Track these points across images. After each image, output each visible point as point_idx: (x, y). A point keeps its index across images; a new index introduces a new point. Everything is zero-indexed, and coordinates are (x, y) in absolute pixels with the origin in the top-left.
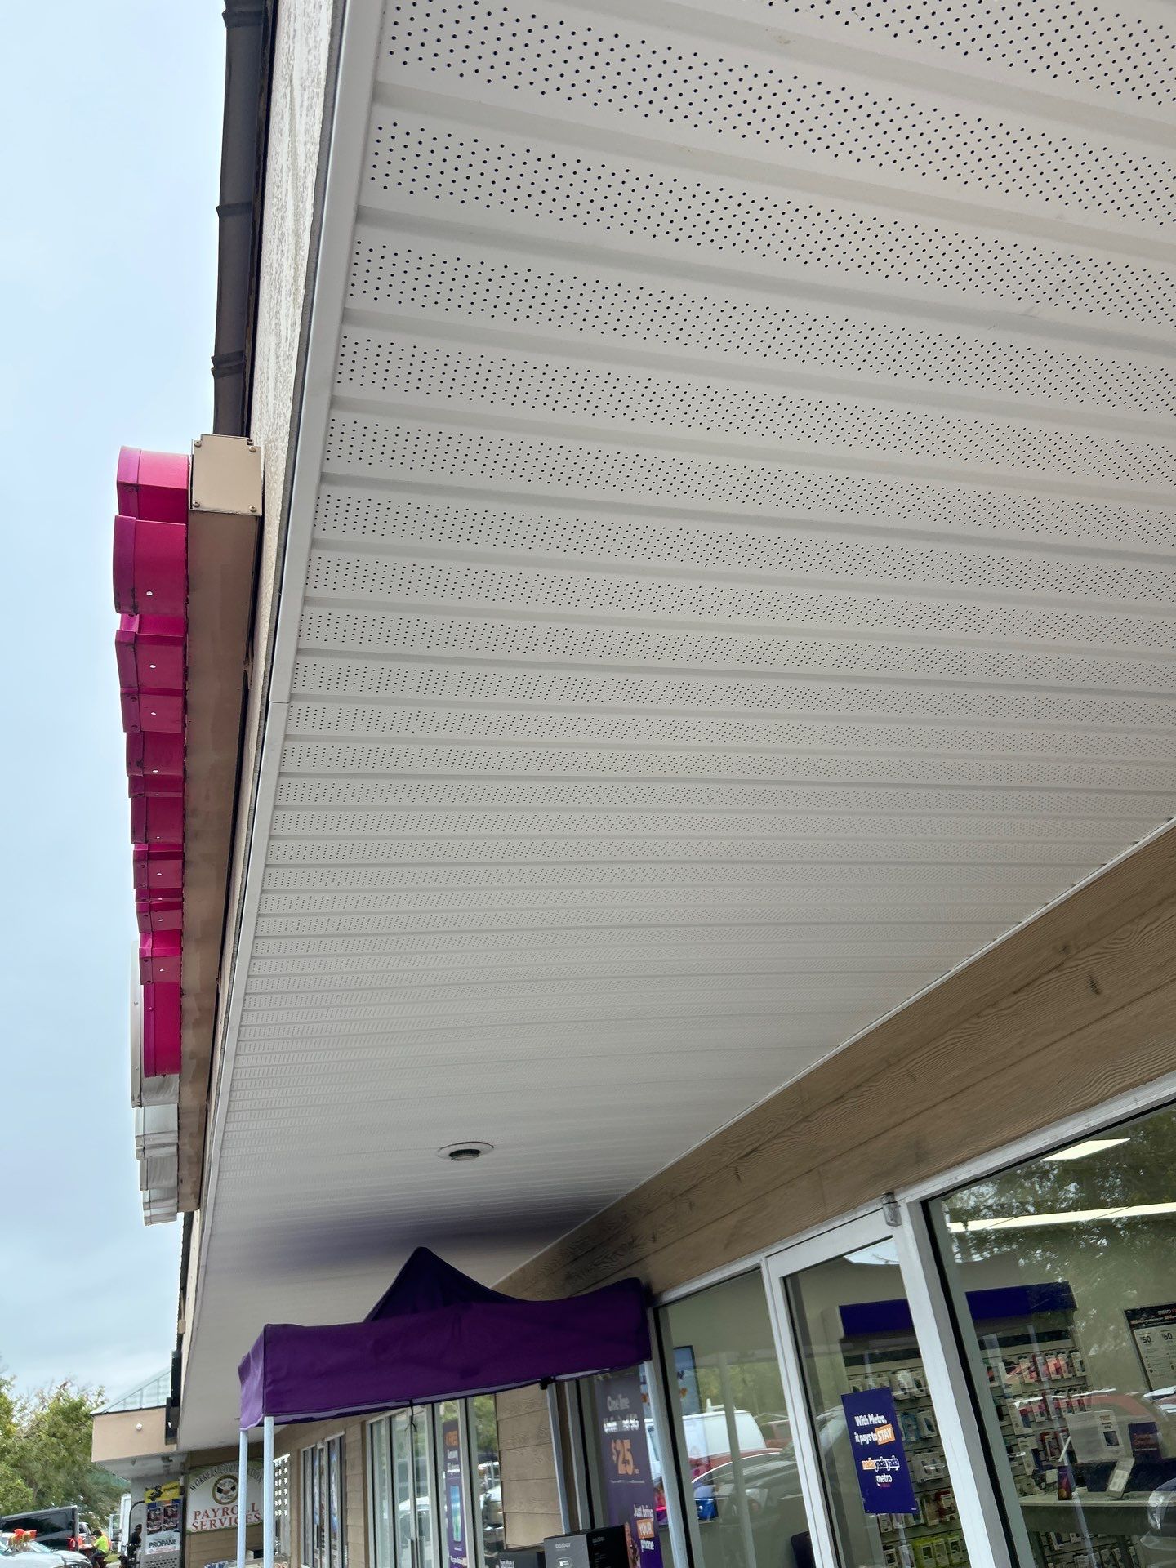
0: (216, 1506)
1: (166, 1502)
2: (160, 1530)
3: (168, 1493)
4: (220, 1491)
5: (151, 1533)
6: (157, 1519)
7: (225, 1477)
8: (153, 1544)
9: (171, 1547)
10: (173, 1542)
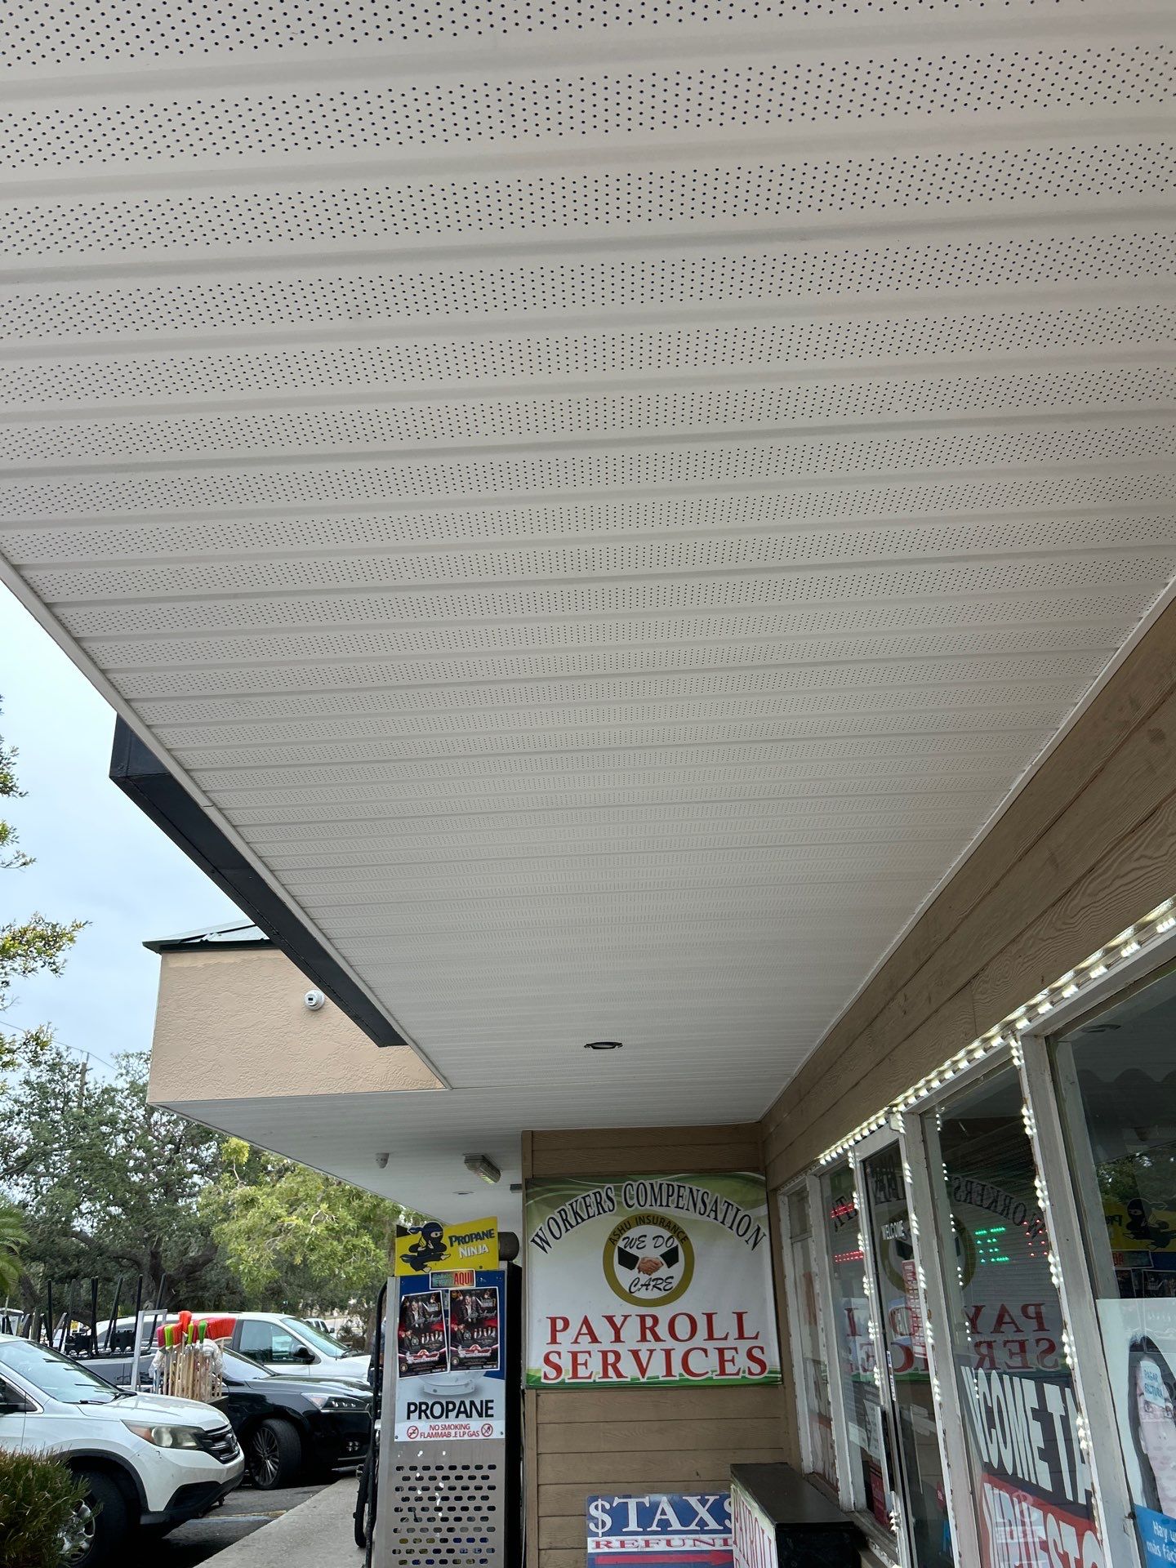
0: (619, 1308)
1: (458, 1277)
2: (441, 1363)
3: (462, 1250)
4: (628, 1261)
5: (411, 1370)
6: (427, 1329)
7: (641, 1220)
8: (418, 1409)
9: (476, 1424)
10: (485, 1410)
